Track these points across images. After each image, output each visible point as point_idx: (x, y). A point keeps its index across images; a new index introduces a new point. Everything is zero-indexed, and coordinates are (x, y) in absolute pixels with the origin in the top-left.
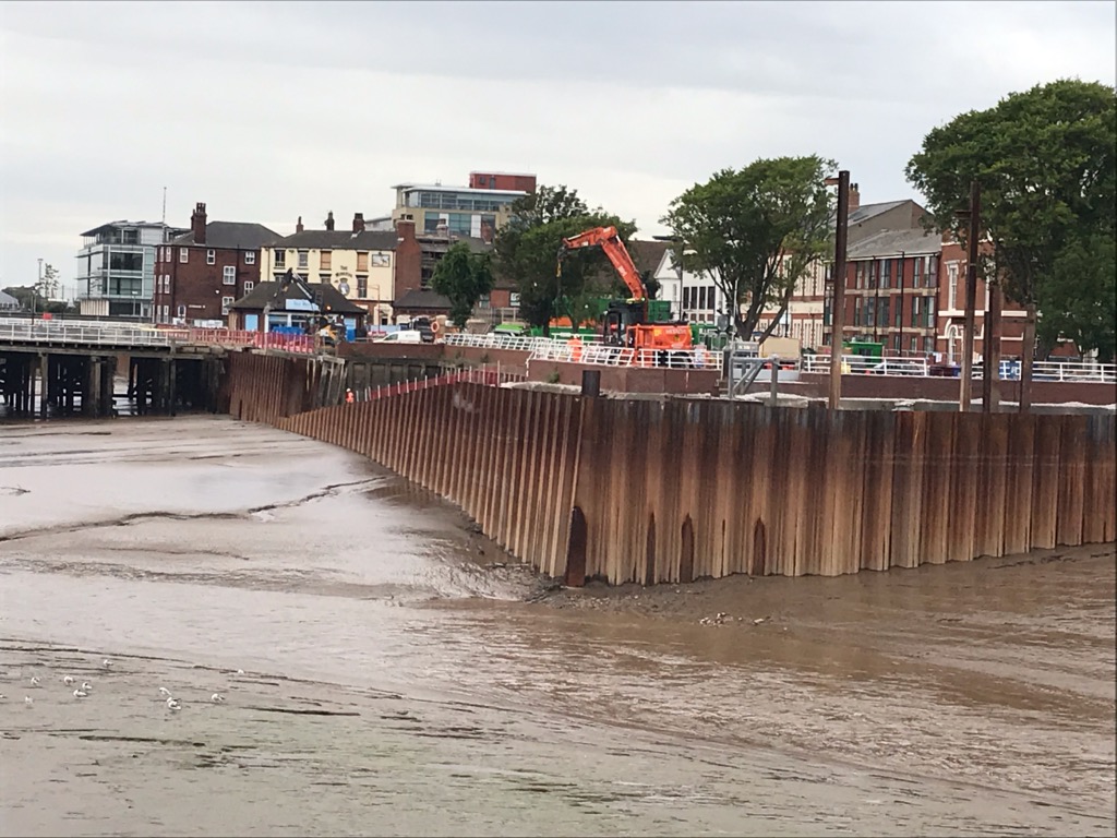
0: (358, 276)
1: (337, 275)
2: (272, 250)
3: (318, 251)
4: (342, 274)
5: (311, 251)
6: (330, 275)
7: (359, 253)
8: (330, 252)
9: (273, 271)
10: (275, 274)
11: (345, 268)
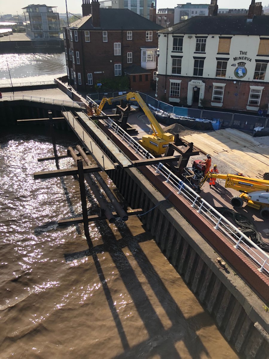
0: (257, 61)
1: (235, 59)
2: (171, 37)
3: (217, 37)
4: (240, 58)
5: (210, 36)
6: (228, 59)
7: (261, 39)
8: (231, 38)
9: (170, 54)
10: (172, 56)
11: (243, 53)
